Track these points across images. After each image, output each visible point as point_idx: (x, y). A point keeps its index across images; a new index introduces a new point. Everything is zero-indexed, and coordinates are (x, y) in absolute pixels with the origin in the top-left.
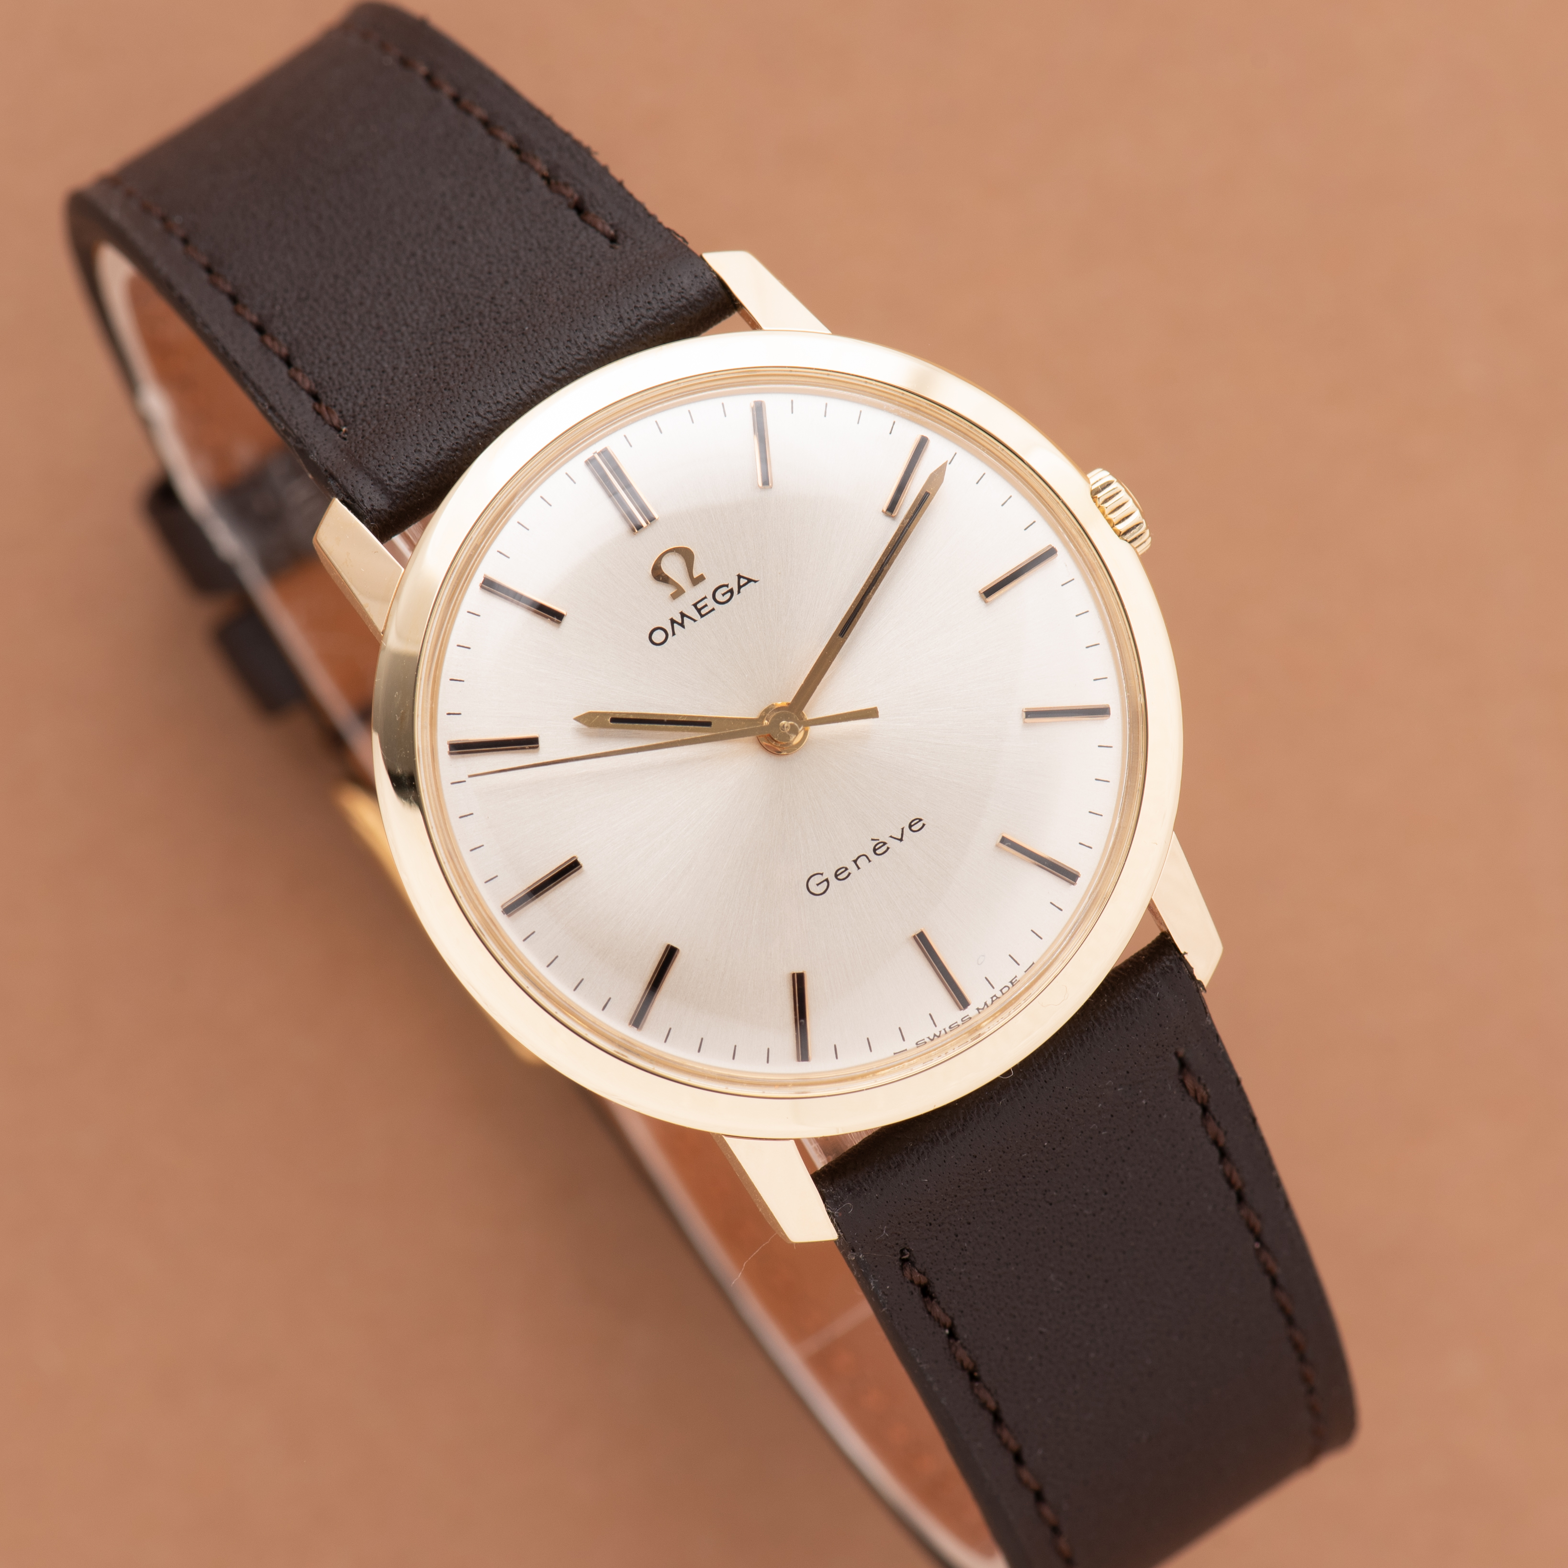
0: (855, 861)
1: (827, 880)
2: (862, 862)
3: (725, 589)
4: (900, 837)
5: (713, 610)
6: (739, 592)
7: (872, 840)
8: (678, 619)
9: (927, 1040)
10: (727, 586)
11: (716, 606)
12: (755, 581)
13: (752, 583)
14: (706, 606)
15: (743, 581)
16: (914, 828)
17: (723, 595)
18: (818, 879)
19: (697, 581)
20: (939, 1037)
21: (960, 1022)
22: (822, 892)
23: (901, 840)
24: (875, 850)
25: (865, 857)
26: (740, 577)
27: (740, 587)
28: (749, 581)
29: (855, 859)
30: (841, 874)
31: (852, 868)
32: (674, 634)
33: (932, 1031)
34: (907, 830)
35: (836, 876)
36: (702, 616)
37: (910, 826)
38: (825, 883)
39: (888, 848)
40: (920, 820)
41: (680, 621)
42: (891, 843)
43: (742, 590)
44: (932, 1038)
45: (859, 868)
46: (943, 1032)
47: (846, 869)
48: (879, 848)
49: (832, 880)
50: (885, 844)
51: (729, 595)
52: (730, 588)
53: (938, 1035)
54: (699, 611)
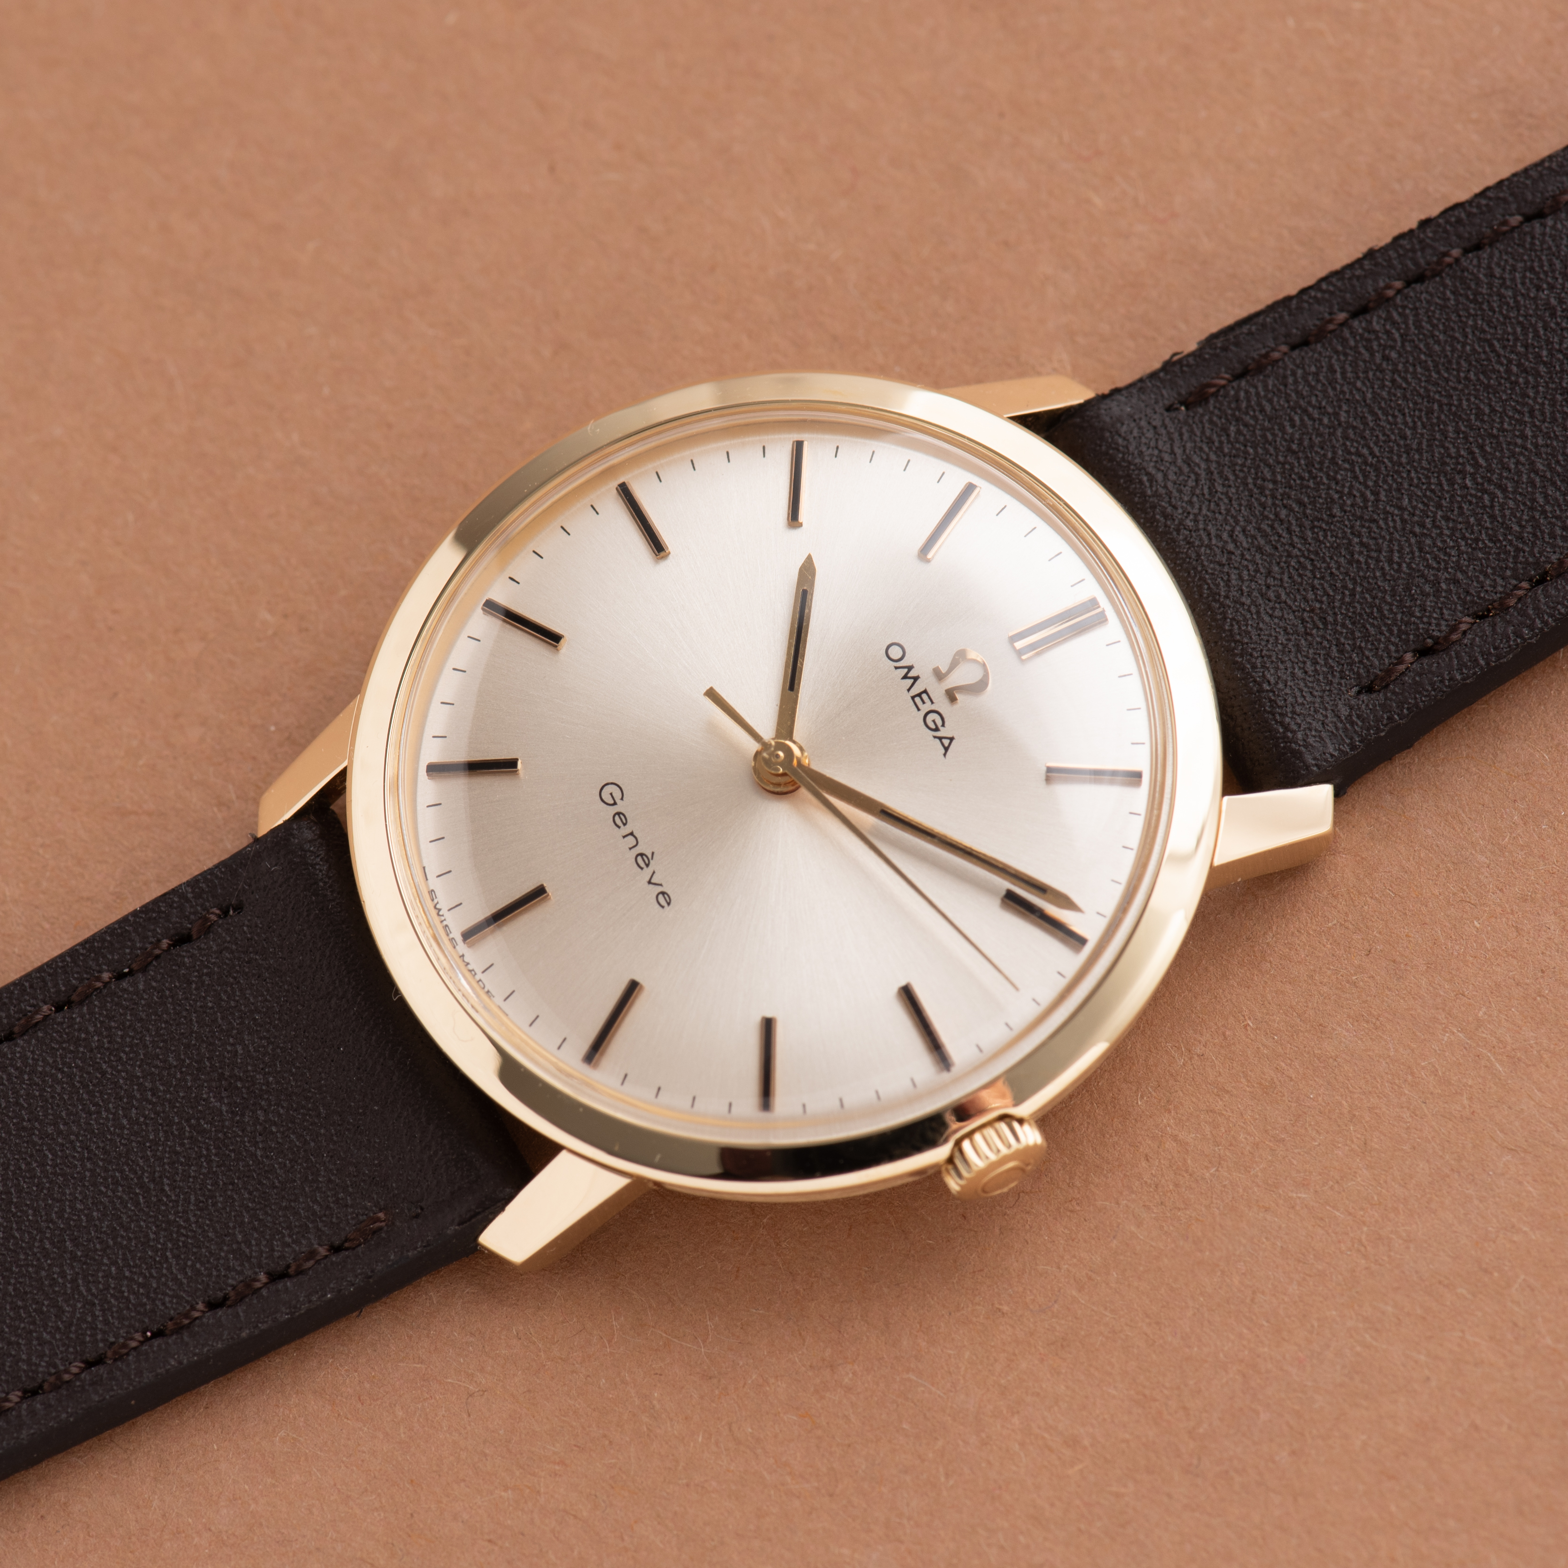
0: (632, 834)
1: (615, 804)
2: (631, 840)
3: (939, 722)
4: (653, 881)
5: (919, 710)
6: (935, 737)
7: (653, 853)
8: (912, 674)
9: (436, 901)
10: (943, 725)
11: (923, 713)
12: (945, 755)
13: (943, 751)
14: (924, 702)
15: (946, 742)
16: (661, 896)
17: (934, 721)
18: (617, 794)
19: (951, 696)
20: (438, 915)
21: (451, 936)
22: (603, 798)
23: (650, 882)
24: (642, 855)
25: (635, 843)
26: (951, 739)
27: (940, 739)
28: (946, 749)
29: (635, 834)
30: (620, 819)
31: (626, 830)
32: (896, 668)
33: (444, 905)
34: (660, 889)
35: (619, 814)
36: (913, 698)
37: (663, 893)
38: (612, 802)
39: (642, 868)
40: (669, 904)
41: (909, 675)
42: (648, 872)
43: (938, 741)
44: (438, 906)
45: (624, 837)
46: (443, 918)
47: (625, 824)
48: (644, 860)
49: (615, 809)
50: (647, 865)
51: (933, 727)
52: (941, 728)
53: (441, 913)
54: (919, 695)
